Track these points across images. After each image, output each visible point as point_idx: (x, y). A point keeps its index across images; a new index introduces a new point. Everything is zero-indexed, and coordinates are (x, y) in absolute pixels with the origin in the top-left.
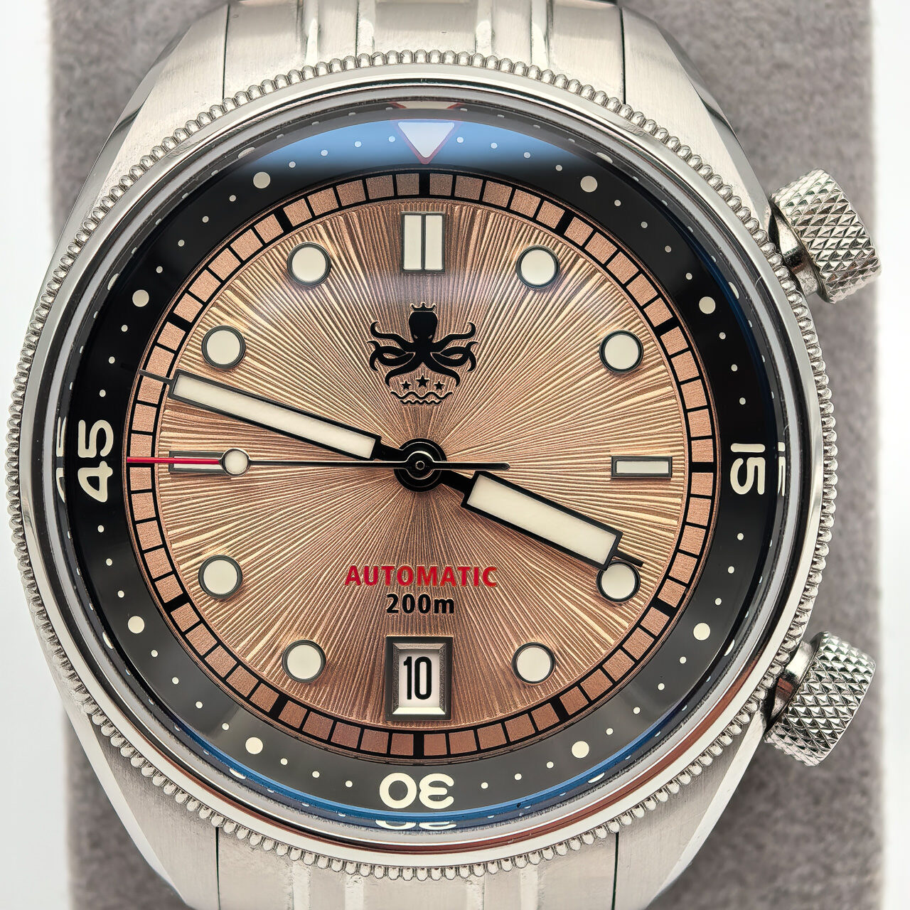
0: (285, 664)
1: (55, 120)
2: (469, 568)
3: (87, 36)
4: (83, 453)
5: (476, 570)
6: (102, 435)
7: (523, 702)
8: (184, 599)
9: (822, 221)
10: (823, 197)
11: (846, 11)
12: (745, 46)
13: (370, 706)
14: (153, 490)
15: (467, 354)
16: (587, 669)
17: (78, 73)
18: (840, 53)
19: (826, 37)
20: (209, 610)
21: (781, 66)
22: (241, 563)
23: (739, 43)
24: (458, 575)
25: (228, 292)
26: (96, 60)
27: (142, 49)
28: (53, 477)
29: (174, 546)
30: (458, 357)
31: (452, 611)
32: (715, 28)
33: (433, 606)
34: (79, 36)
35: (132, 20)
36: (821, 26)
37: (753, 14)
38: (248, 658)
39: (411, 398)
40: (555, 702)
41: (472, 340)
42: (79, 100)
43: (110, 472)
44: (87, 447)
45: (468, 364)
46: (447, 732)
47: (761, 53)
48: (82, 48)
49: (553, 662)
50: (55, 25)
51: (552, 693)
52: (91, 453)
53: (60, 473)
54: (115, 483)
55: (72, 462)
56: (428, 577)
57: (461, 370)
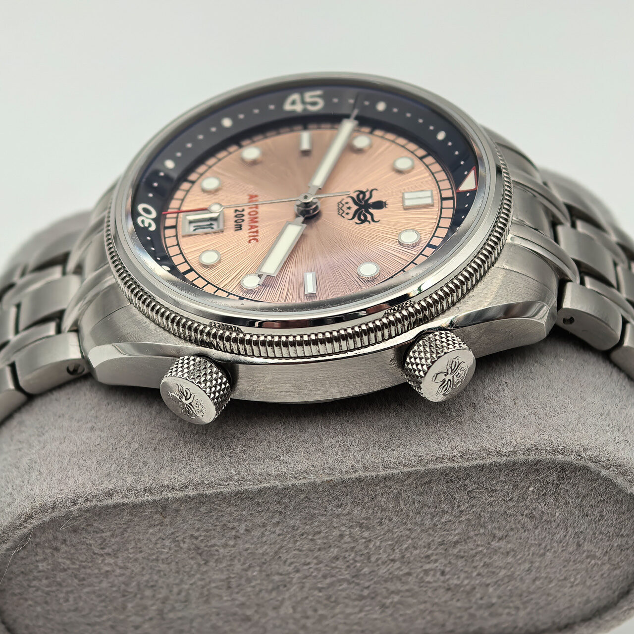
4: (307, 95)
5: (257, 236)
6: (314, 104)
7: (191, 258)
15: (364, 221)
16: (208, 279)
25: (389, 144)
30: (362, 218)
31: (237, 230)
39: (341, 205)
40: (191, 270)
41: (371, 222)
44: (310, 97)
45: (359, 222)
51: (195, 268)
56: (254, 220)
57: (356, 220)
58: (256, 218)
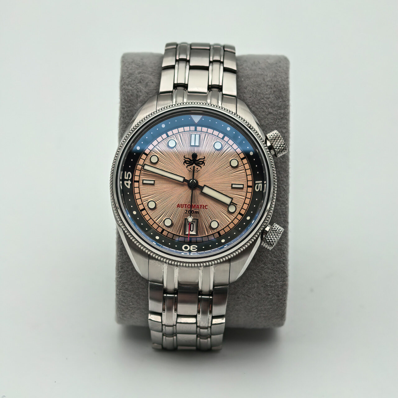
0: (164, 223)
1: (120, 119)
2: (201, 205)
3: (128, 102)
4: (125, 178)
5: (203, 205)
6: (129, 175)
7: (212, 232)
8: (144, 209)
9: (275, 139)
10: (276, 135)
11: (284, 103)
12: (263, 109)
13: (181, 232)
14: (139, 187)
15: (203, 163)
16: (225, 226)
17: (125, 109)
18: (283, 111)
19: (280, 108)
20: (149, 212)
21: (270, 113)
22: (156, 202)
23: (261, 108)
24: (200, 206)
25: (156, 148)
26: (129, 107)
27: (139, 105)
28: (120, 183)
29: (143, 198)
30: (201, 163)
31: (198, 213)
32: (257, 105)
33: (194, 212)
34: (126, 102)
35: (137, 99)
36: (279, 105)
37: (265, 102)
38: (157, 221)
39: (192, 171)
40: (219, 232)
41: (204, 160)
42: (126, 115)
43: (131, 183)
44: (126, 177)
45: (203, 165)
46: (196, 238)
47: (266, 110)
48: (127, 105)
49: (218, 225)
50: (121, 100)
51: (218, 231)
52: (127, 178)
53: (121, 182)
54: (131, 185)
55: (123, 180)
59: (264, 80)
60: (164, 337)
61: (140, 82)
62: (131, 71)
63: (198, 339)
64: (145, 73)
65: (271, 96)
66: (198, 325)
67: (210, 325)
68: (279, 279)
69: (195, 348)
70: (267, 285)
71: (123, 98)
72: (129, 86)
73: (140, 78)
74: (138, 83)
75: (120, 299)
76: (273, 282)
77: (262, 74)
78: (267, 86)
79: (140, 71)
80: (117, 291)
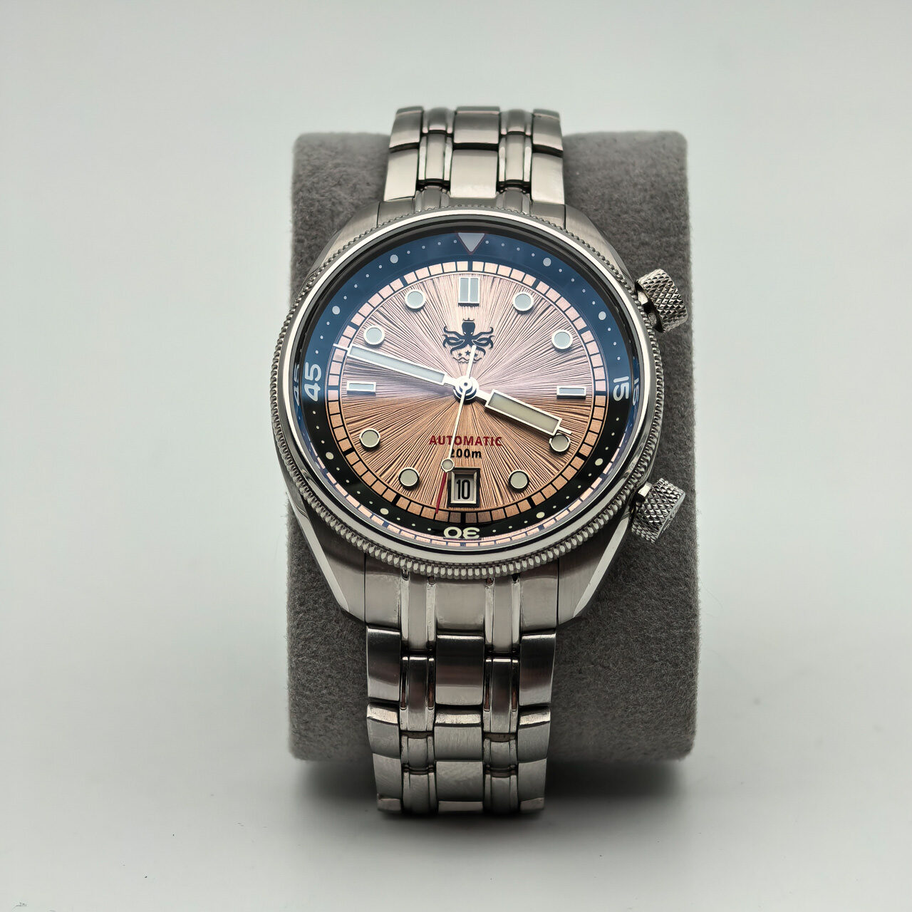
0: (399, 479)
1: (293, 267)
3: (311, 227)
5: (492, 438)
6: (316, 371)
7: (514, 500)
8: (352, 450)
9: (657, 286)
10: (658, 277)
11: (676, 221)
12: (627, 234)
14: (339, 401)
15: (489, 341)
16: (544, 484)
17: (306, 243)
18: (673, 240)
19: (666, 232)
20: (364, 456)
21: (644, 244)
22: (380, 433)
23: (623, 233)
24: (483, 441)
26: (315, 238)
29: (348, 426)
30: (484, 342)
31: (480, 457)
33: (471, 454)
34: (307, 227)
35: (333, 221)
36: (664, 227)
37: (631, 220)
38: (382, 477)
39: (463, 360)
40: (529, 499)
41: (492, 334)
42: (306, 256)
43: (319, 389)
44: (309, 375)
46: (477, 512)
48: (308, 233)
49: (529, 481)
50: (295, 223)
52: (311, 378)
54: (321, 394)
56: (469, 441)
57: (486, 348)
58: (466, 437)
59: (627, 172)
60: (406, 775)
61: (339, 184)
62: (317, 163)
63: (488, 776)
64: (350, 166)
65: (645, 207)
66: (487, 728)
67: (514, 729)
68: (677, 623)
69: (478, 805)
70: (648, 637)
71: (300, 218)
72: (314, 193)
73: (338, 176)
74: (335, 186)
75: (298, 680)
76: (661, 628)
77: (622, 163)
78: (635, 185)
79: (339, 161)
80: (290, 660)
